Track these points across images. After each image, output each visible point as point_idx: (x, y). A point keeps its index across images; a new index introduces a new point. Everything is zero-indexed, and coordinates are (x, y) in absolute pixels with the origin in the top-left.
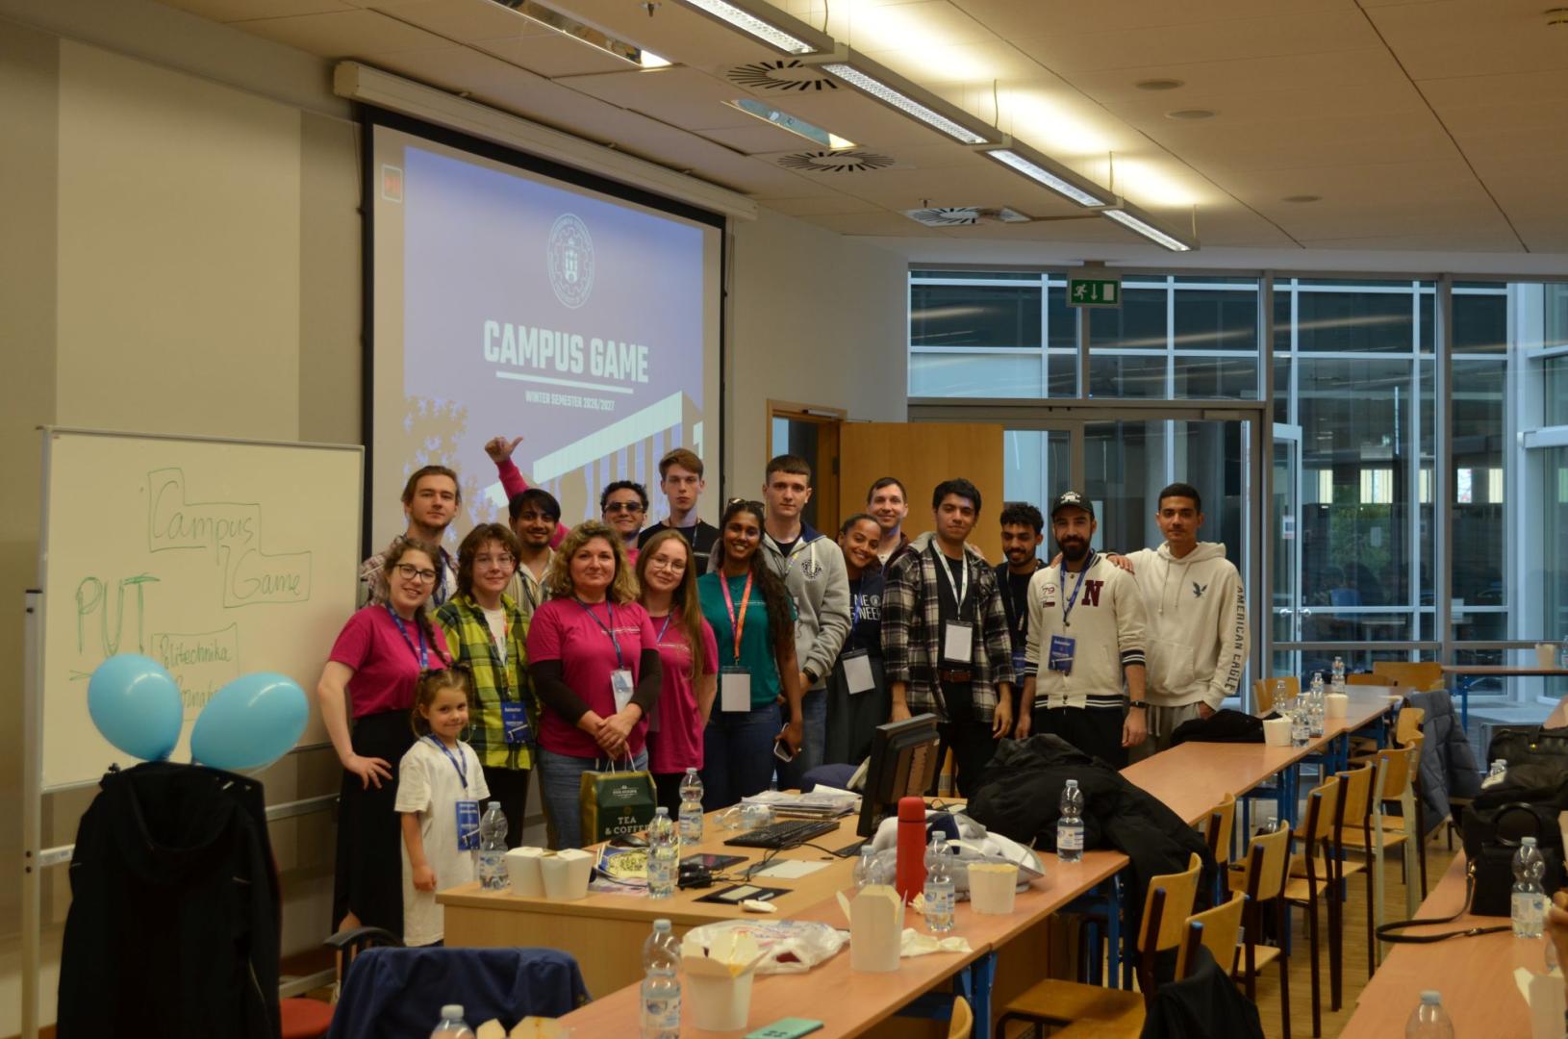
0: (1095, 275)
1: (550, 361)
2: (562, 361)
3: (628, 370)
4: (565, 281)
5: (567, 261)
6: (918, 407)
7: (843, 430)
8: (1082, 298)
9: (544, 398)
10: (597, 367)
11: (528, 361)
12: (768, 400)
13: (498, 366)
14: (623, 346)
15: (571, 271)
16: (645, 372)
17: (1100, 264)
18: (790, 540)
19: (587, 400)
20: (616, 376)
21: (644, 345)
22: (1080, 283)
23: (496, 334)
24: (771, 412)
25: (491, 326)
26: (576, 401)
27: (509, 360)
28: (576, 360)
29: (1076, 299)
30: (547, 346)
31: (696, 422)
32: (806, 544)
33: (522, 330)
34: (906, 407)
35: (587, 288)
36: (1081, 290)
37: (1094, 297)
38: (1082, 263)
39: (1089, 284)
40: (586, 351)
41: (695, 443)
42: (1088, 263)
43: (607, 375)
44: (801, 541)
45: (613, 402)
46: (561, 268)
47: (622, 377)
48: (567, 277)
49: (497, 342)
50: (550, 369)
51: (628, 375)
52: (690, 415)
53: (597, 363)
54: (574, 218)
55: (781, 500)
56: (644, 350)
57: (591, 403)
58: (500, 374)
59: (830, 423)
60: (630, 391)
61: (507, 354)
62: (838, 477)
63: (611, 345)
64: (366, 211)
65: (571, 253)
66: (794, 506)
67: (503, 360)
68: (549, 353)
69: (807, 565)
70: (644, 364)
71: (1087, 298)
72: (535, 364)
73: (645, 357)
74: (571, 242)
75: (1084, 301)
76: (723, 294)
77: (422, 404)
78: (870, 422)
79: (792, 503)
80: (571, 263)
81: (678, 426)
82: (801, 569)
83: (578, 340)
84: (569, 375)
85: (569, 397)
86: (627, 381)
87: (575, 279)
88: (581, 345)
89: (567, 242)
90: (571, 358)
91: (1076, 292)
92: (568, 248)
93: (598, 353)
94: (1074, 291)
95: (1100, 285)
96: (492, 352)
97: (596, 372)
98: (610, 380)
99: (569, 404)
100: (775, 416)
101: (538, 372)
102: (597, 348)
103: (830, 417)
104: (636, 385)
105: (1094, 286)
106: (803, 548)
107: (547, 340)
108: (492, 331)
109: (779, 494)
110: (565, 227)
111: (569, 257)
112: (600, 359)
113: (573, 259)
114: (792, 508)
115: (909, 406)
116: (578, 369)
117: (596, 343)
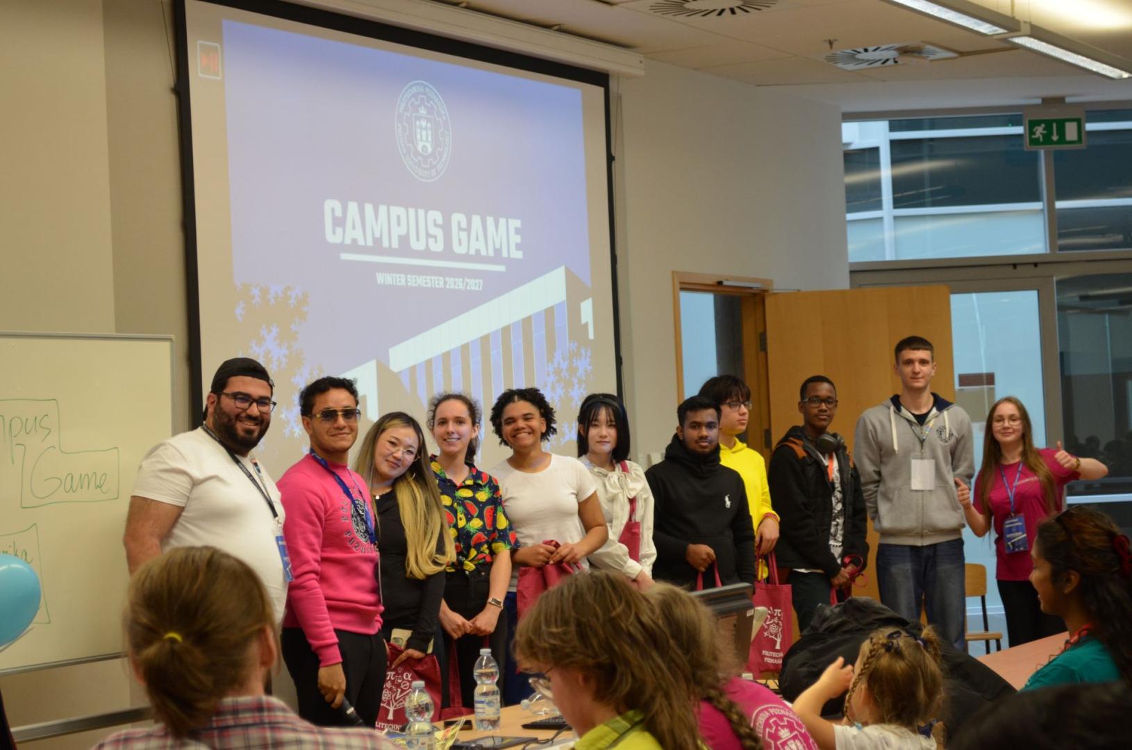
0: (1054, 113)
1: (404, 240)
2: (418, 239)
3: (498, 246)
4: (417, 153)
5: (418, 131)
6: (860, 272)
7: (768, 301)
8: (1041, 140)
9: (400, 280)
10: (460, 244)
11: (378, 241)
12: (673, 272)
13: (342, 247)
14: (490, 220)
15: (424, 141)
16: (518, 247)
17: (1060, 100)
18: (924, 411)
19: (450, 280)
20: (483, 253)
21: (515, 218)
22: (1038, 123)
23: (339, 213)
24: (678, 286)
25: (332, 206)
26: (438, 282)
27: (354, 241)
28: (435, 237)
29: (1034, 142)
30: (399, 224)
31: (585, 299)
32: (938, 413)
33: (369, 208)
34: (847, 274)
35: (443, 160)
36: (1040, 131)
37: (1055, 138)
38: (1039, 101)
39: (1048, 124)
40: (446, 227)
41: (583, 322)
42: (1045, 100)
43: (472, 252)
44: (934, 411)
45: (481, 281)
46: (411, 139)
47: (491, 254)
48: (420, 149)
49: (339, 222)
50: (405, 247)
51: (498, 251)
52: (575, 292)
53: (460, 241)
54: (422, 84)
55: (910, 375)
56: (516, 223)
57: (455, 284)
58: (345, 256)
59: (755, 295)
60: (501, 268)
61: (353, 233)
62: (766, 353)
63: (476, 220)
64: (181, 90)
65: (424, 123)
66: (923, 378)
67: (348, 241)
68: (403, 231)
69: (940, 431)
70: (516, 239)
71: (1047, 139)
72: (386, 244)
73: (517, 231)
74: (423, 111)
75: (1044, 143)
76: (610, 159)
77: (256, 291)
78: (798, 291)
79: (920, 376)
80: (424, 133)
81: (560, 305)
82: (936, 435)
83: (436, 216)
84: (427, 254)
85: (428, 277)
86: (497, 258)
87: (430, 150)
88: (440, 221)
89: (417, 111)
90: (428, 235)
91: (1034, 134)
92: (418, 118)
93: (460, 229)
94: (1032, 133)
95: (1061, 124)
96: (334, 233)
97: (459, 249)
98: (478, 258)
99: (429, 286)
100: (682, 289)
101: (390, 252)
102: (459, 223)
103: (752, 288)
104: (509, 262)
105: (1054, 125)
106: (936, 417)
107: (398, 217)
108: (333, 210)
109: (908, 370)
110: (415, 95)
111: (421, 128)
112: (464, 235)
113: (426, 129)
114: (922, 380)
115: (852, 272)
116: (438, 247)
117: (458, 218)
